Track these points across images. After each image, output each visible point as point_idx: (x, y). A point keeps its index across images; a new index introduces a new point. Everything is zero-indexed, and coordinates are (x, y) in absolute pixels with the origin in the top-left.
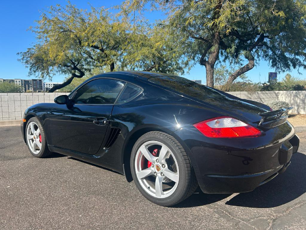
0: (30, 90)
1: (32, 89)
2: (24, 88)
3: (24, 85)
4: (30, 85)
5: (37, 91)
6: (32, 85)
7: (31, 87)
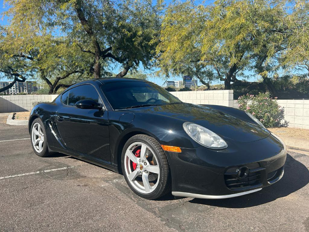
0: (25, 92)
1: (27, 91)
2: (18, 90)
3: (18, 87)
4: (24, 87)
5: (32, 93)
6: (26, 87)
7: (26, 89)
